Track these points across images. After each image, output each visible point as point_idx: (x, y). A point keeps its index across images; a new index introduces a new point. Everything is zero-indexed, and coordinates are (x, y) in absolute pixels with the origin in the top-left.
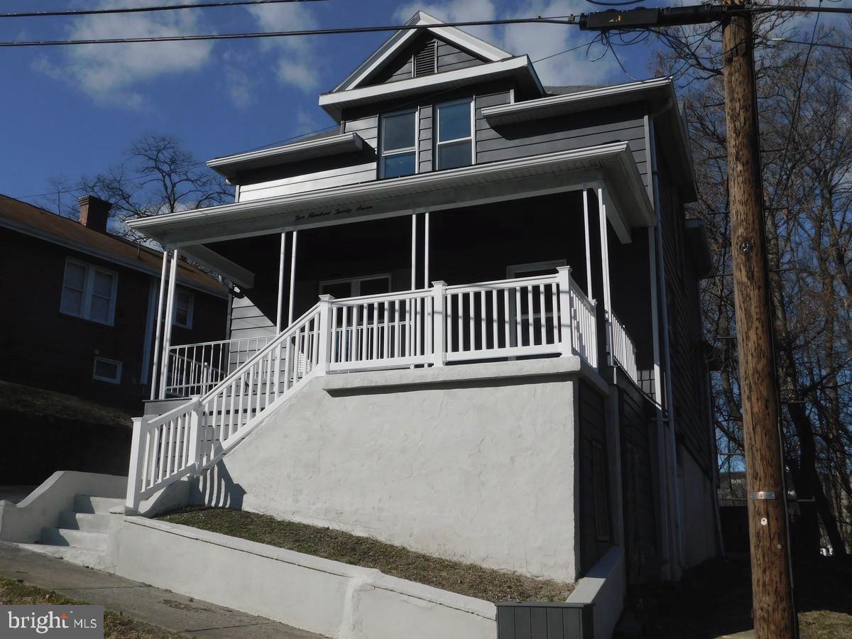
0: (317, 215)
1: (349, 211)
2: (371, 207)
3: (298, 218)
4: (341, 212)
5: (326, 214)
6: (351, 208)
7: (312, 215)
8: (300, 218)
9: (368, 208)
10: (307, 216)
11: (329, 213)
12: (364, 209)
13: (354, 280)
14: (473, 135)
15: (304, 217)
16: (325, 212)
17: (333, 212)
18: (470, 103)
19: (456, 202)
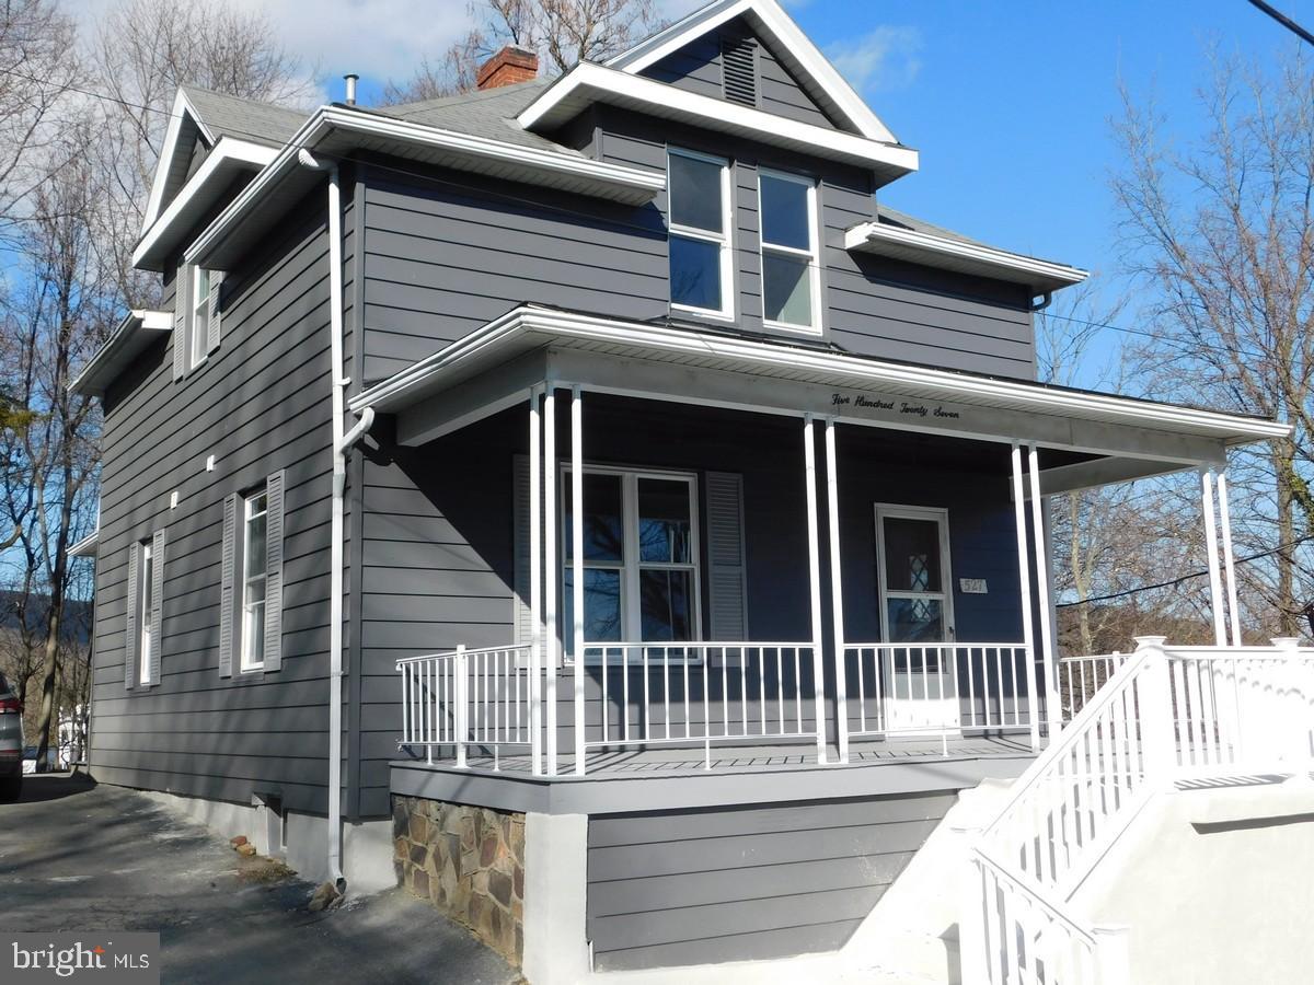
0: (871, 404)
1: (922, 412)
2: (956, 415)
3: (838, 400)
4: (911, 411)
5: (885, 406)
6: (925, 407)
7: (862, 403)
8: (841, 401)
9: (951, 415)
10: (853, 400)
11: (890, 406)
12: (946, 415)
13: (627, 474)
14: (814, 249)
15: (847, 400)
16: (883, 402)
17: (898, 407)
18: (806, 188)
19: (1072, 444)
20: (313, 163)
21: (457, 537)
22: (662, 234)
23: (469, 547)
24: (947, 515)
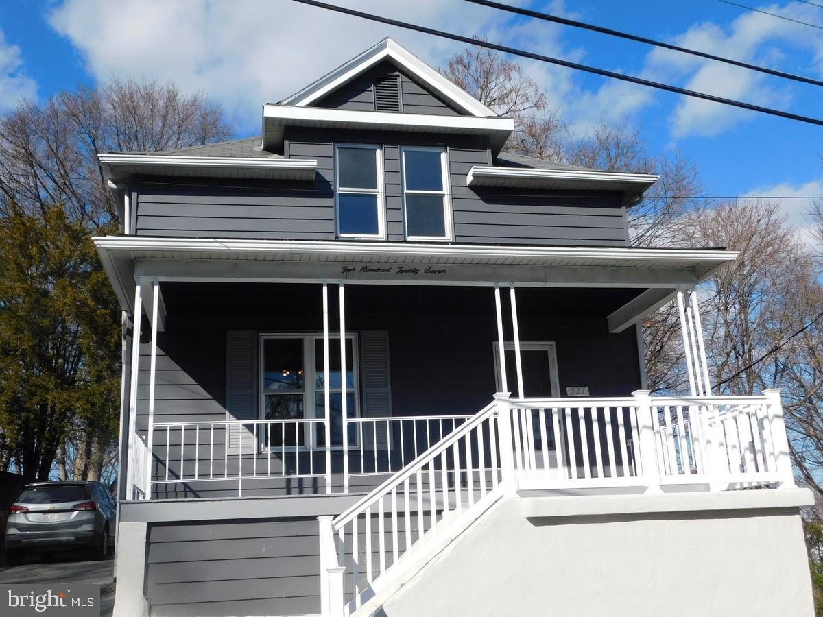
0: (372, 270)
1: (415, 272)
2: (444, 271)
3: (346, 270)
4: (405, 271)
5: (384, 270)
6: (417, 269)
7: (365, 269)
8: (350, 271)
9: (439, 272)
10: (358, 268)
11: (388, 270)
12: (435, 272)
13: (307, 337)
14: (446, 189)
15: (354, 270)
16: (382, 268)
17: (395, 270)
18: (440, 153)
19: (546, 282)
20: (114, 186)
21: (190, 380)
22: (329, 193)
23: (198, 386)
24: (554, 346)
